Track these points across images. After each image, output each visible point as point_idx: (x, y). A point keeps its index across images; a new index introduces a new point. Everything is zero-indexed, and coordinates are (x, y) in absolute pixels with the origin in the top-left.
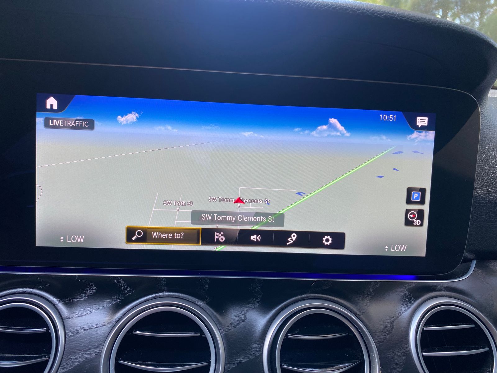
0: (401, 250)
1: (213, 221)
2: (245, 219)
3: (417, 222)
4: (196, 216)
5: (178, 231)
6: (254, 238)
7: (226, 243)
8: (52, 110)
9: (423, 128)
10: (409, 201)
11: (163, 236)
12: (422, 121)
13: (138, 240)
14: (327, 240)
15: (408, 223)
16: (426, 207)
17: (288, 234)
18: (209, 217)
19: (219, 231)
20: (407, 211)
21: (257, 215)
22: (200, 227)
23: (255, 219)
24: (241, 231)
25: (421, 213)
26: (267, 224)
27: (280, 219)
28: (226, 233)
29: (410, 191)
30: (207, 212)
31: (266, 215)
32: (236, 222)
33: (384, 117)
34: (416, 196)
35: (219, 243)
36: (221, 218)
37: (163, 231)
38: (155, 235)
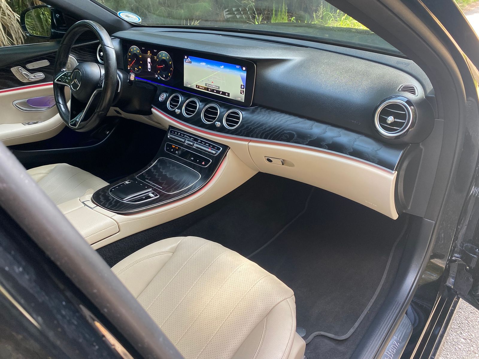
0: (239, 99)
1: (208, 86)
2: (213, 87)
3: (243, 93)
4: (206, 84)
5: (203, 87)
6: (215, 91)
7: (210, 91)
8: (186, 59)
9: (244, 70)
10: (241, 88)
11: (201, 88)
12: (244, 69)
13: (198, 88)
14: (227, 94)
15: (241, 93)
16: (244, 90)
17: (220, 91)
18: (208, 85)
19: (209, 88)
20: (241, 90)
21: (215, 86)
22: (207, 87)
23: (215, 87)
24: (213, 89)
25: (243, 91)
26: (217, 88)
27: (219, 87)
28: (211, 89)
29: (241, 85)
30: (208, 84)
31: (217, 86)
32: (212, 87)
33: (237, 67)
34: (243, 87)
35: (209, 91)
36: (210, 86)
37: (201, 87)
38: (200, 87)
